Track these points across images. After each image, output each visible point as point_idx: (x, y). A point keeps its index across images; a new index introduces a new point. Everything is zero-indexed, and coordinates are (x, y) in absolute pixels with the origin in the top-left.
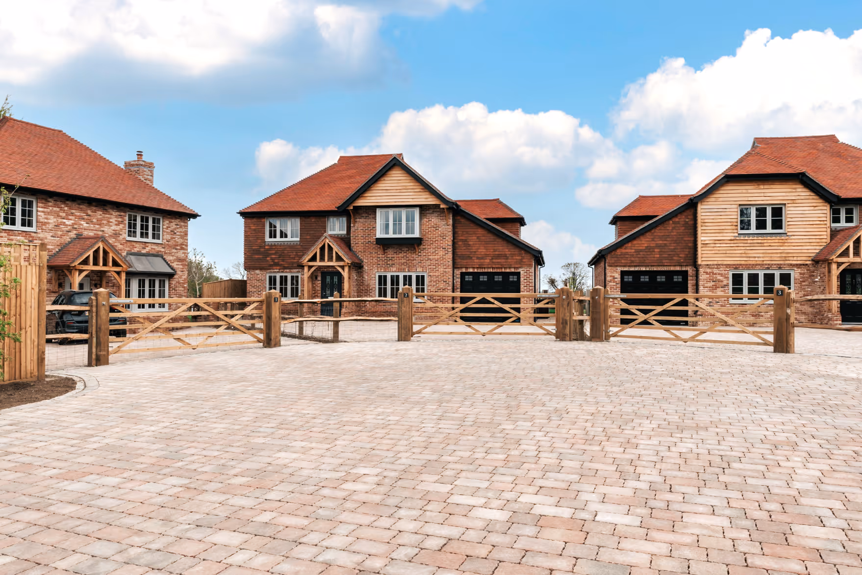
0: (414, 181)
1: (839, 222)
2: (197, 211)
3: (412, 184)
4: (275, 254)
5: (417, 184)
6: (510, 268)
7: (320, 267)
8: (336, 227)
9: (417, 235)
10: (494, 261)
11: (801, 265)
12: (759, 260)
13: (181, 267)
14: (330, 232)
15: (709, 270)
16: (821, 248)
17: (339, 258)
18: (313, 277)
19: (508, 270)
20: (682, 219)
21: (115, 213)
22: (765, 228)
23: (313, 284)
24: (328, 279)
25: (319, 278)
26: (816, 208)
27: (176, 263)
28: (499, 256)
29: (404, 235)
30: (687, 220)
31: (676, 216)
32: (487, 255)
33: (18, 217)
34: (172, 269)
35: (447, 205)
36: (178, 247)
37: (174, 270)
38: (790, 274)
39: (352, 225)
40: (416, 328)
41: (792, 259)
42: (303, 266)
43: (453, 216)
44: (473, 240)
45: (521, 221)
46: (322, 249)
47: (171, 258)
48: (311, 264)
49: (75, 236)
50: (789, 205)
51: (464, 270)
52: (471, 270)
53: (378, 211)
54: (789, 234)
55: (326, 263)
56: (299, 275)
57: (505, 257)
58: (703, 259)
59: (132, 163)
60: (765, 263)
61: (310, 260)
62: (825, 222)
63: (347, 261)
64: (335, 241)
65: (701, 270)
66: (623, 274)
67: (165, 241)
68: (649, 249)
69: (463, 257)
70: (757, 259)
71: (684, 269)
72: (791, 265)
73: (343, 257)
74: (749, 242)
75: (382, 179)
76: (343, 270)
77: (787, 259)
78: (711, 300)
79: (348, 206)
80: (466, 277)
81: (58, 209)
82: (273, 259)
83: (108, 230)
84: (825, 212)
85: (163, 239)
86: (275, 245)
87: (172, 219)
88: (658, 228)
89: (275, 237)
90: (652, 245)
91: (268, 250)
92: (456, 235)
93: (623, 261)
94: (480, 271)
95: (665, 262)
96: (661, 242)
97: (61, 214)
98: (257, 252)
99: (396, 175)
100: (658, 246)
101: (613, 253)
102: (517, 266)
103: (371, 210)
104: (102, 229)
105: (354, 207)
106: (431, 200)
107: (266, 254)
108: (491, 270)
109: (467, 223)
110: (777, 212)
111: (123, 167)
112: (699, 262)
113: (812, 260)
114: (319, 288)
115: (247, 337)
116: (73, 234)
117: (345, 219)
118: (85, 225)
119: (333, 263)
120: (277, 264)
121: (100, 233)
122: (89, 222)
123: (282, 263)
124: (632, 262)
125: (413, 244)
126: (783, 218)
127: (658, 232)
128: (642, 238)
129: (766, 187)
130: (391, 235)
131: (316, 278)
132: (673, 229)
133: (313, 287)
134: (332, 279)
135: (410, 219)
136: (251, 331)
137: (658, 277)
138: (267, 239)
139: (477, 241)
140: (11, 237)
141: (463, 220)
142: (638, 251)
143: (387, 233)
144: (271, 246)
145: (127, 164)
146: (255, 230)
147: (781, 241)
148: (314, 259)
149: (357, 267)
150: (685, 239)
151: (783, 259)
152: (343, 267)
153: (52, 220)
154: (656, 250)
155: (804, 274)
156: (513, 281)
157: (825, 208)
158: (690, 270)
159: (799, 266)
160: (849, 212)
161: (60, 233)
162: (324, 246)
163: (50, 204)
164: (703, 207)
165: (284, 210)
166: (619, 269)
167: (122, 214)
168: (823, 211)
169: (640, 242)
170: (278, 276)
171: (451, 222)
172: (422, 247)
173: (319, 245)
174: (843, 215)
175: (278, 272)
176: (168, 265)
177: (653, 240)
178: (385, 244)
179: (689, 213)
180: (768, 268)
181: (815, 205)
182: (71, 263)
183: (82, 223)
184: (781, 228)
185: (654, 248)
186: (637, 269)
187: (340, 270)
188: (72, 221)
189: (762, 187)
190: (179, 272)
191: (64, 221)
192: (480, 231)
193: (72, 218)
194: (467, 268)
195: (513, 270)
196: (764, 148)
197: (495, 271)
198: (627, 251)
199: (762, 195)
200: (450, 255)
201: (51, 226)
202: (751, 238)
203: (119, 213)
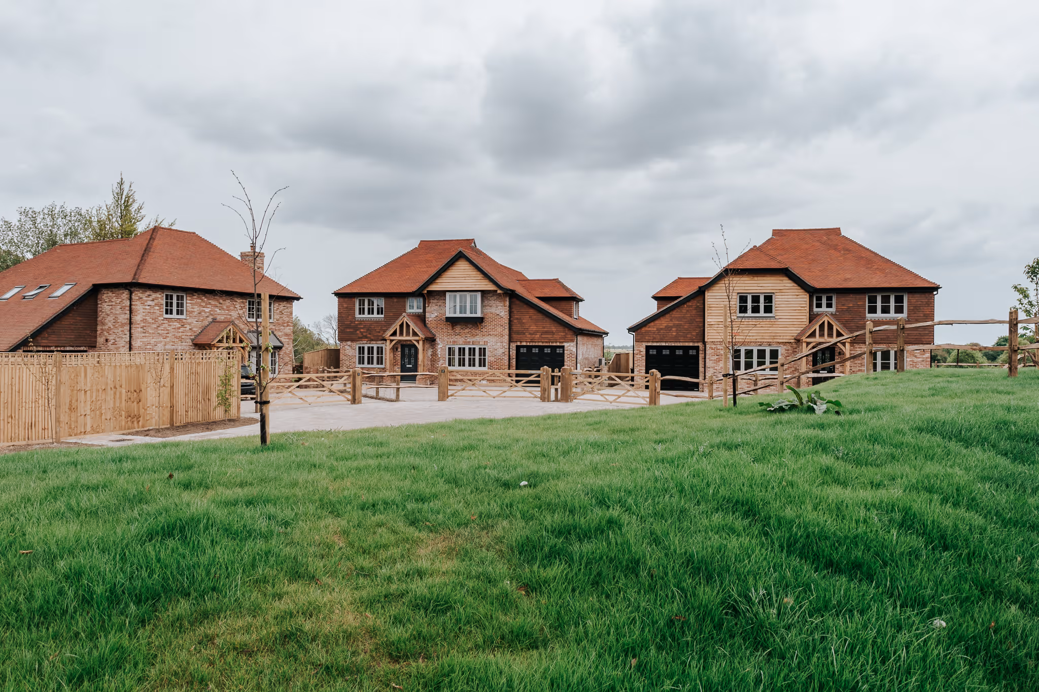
0: (476, 270)
1: (821, 307)
2: (300, 294)
3: (474, 273)
4: (363, 328)
5: (479, 273)
6: (556, 342)
7: (399, 341)
8: (414, 306)
9: (479, 315)
10: (543, 336)
11: (786, 343)
12: (753, 339)
13: (287, 340)
14: (409, 311)
15: (713, 346)
16: (802, 329)
17: (415, 334)
18: (394, 349)
19: (554, 344)
20: (693, 303)
21: (239, 301)
22: (759, 312)
23: (394, 354)
24: (407, 351)
25: (399, 350)
26: (798, 297)
27: (284, 337)
28: (547, 333)
29: (468, 315)
30: (698, 304)
31: (689, 301)
32: (537, 331)
33: (175, 308)
34: (281, 342)
35: (502, 290)
36: (285, 325)
37: (282, 343)
38: (778, 350)
39: (427, 305)
40: (450, 393)
41: (779, 337)
42: (386, 340)
43: (510, 299)
44: (526, 319)
45: (576, 300)
46: (401, 326)
47: (280, 333)
48: (392, 338)
49: (211, 320)
50: (777, 294)
51: (519, 344)
52: (524, 344)
53: (448, 294)
54: (777, 317)
55: (404, 338)
56: (383, 346)
57: (553, 333)
58: (709, 337)
59: (247, 254)
60: (758, 340)
61: (392, 335)
62: (805, 308)
63: (422, 336)
64: (412, 320)
65: (708, 346)
66: (648, 348)
67: (275, 320)
68: (668, 328)
69: (518, 333)
70: (751, 337)
71: (696, 344)
72: (778, 342)
73: (418, 333)
74: (745, 323)
75: (451, 268)
76: (418, 343)
77: (775, 337)
78: (715, 371)
79: (423, 290)
80: (522, 349)
81: (200, 301)
82: (362, 333)
83: (234, 314)
84: (805, 300)
85: (274, 318)
86: (363, 321)
87: (280, 302)
88: (675, 311)
89: (364, 314)
90: (670, 325)
91: (357, 325)
92: (512, 314)
93: (647, 338)
94: (531, 344)
95: (682, 339)
96: (677, 322)
97: (202, 304)
98: (349, 326)
99: (462, 265)
100: (675, 326)
101: (639, 331)
102: (561, 341)
103: (442, 294)
104: (230, 314)
105: (428, 291)
106: (491, 287)
107: (356, 328)
108: (541, 344)
109: (521, 304)
110: (769, 299)
111: (239, 258)
112: (706, 340)
113: (795, 339)
114: (399, 358)
115: (341, 398)
116: (210, 319)
117: (421, 299)
118: (218, 311)
119: (410, 338)
120: (366, 337)
121: (229, 317)
122: (221, 309)
123: (369, 336)
124: (654, 338)
125: (476, 322)
126: (773, 304)
127: (675, 314)
128: (662, 319)
129: (759, 278)
130: (458, 315)
131: (397, 350)
132: (686, 312)
133: (394, 357)
134: (410, 350)
135: (474, 302)
136: (343, 394)
137: (677, 351)
138: (357, 315)
139: (528, 320)
140: (170, 323)
141: (518, 302)
142: (659, 330)
143: (455, 313)
144: (361, 321)
145: (243, 255)
146: (347, 308)
147: (771, 323)
148: (394, 334)
149: (431, 340)
150: (697, 320)
151: (772, 337)
152: (418, 341)
153: (197, 309)
154: (673, 329)
155: (788, 350)
156: (560, 353)
157: (805, 296)
158: (700, 345)
159: (784, 343)
160: (829, 299)
161: (202, 318)
162: (403, 323)
163: (195, 297)
164: (709, 294)
165: (371, 291)
166: (645, 344)
167: (244, 301)
168: (804, 298)
169: (660, 322)
170: (366, 347)
171: (507, 303)
172: (483, 324)
173: (398, 323)
174: (824, 302)
175: (366, 343)
176: (278, 339)
177: (671, 320)
178: (453, 322)
179: (700, 298)
180: (760, 345)
181: (797, 294)
182: (212, 342)
183: (216, 309)
184: (771, 312)
185: (671, 327)
186: (658, 344)
187: (416, 343)
188: (210, 309)
189: (756, 278)
190: (286, 345)
191: (204, 309)
192: (532, 311)
193: (210, 306)
194: (521, 342)
195: (558, 344)
196: (778, 240)
197: (544, 344)
198: (650, 329)
199: (756, 285)
200: (507, 331)
201: (195, 314)
202: (747, 320)
203: (241, 300)
